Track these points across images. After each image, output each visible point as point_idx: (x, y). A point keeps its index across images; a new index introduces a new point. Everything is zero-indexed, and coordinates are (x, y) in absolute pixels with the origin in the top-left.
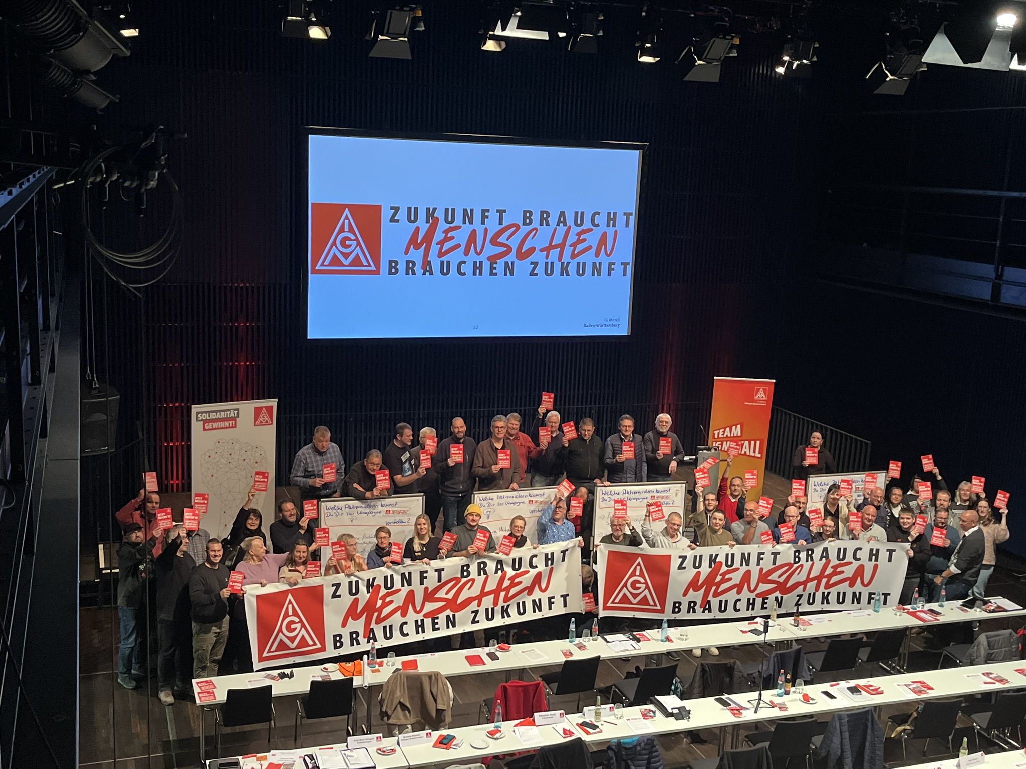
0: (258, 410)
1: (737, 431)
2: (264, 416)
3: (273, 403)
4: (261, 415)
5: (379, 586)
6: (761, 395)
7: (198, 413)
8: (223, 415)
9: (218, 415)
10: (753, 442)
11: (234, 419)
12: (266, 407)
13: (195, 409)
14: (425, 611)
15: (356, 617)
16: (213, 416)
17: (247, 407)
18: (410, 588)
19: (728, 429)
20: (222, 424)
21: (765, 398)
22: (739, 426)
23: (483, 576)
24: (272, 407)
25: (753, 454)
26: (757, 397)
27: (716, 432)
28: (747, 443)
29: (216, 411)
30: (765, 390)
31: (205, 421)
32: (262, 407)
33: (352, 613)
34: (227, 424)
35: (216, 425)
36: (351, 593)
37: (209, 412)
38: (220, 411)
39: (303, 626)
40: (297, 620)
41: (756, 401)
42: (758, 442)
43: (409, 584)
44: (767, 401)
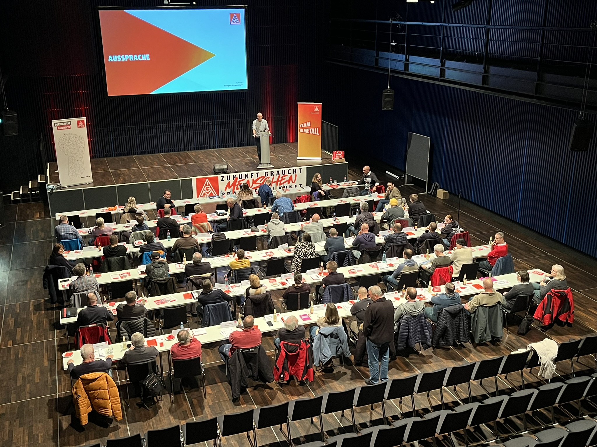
0: (78, 122)
1: (309, 124)
2: (81, 124)
3: (84, 119)
4: (80, 124)
5: (237, 178)
6: (317, 109)
7: (55, 123)
8: (64, 124)
9: (63, 124)
10: (315, 129)
11: (69, 125)
12: (82, 121)
13: (53, 122)
14: (253, 187)
15: (230, 187)
16: (61, 124)
17: (74, 121)
18: (248, 179)
19: (305, 124)
20: (65, 127)
21: (318, 111)
22: (309, 122)
23: (272, 176)
24: (84, 121)
25: (316, 134)
26: (315, 111)
27: (301, 125)
28: (313, 129)
29: (62, 123)
30: (318, 107)
31: (58, 126)
32: (80, 121)
33: (228, 186)
34: (66, 127)
35: (62, 128)
36: (228, 180)
37: (59, 123)
38: (63, 122)
39: (212, 189)
40: (209, 187)
41: (315, 112)
42: (317, 129)
43: (248, 178)
44: (319, 112)
